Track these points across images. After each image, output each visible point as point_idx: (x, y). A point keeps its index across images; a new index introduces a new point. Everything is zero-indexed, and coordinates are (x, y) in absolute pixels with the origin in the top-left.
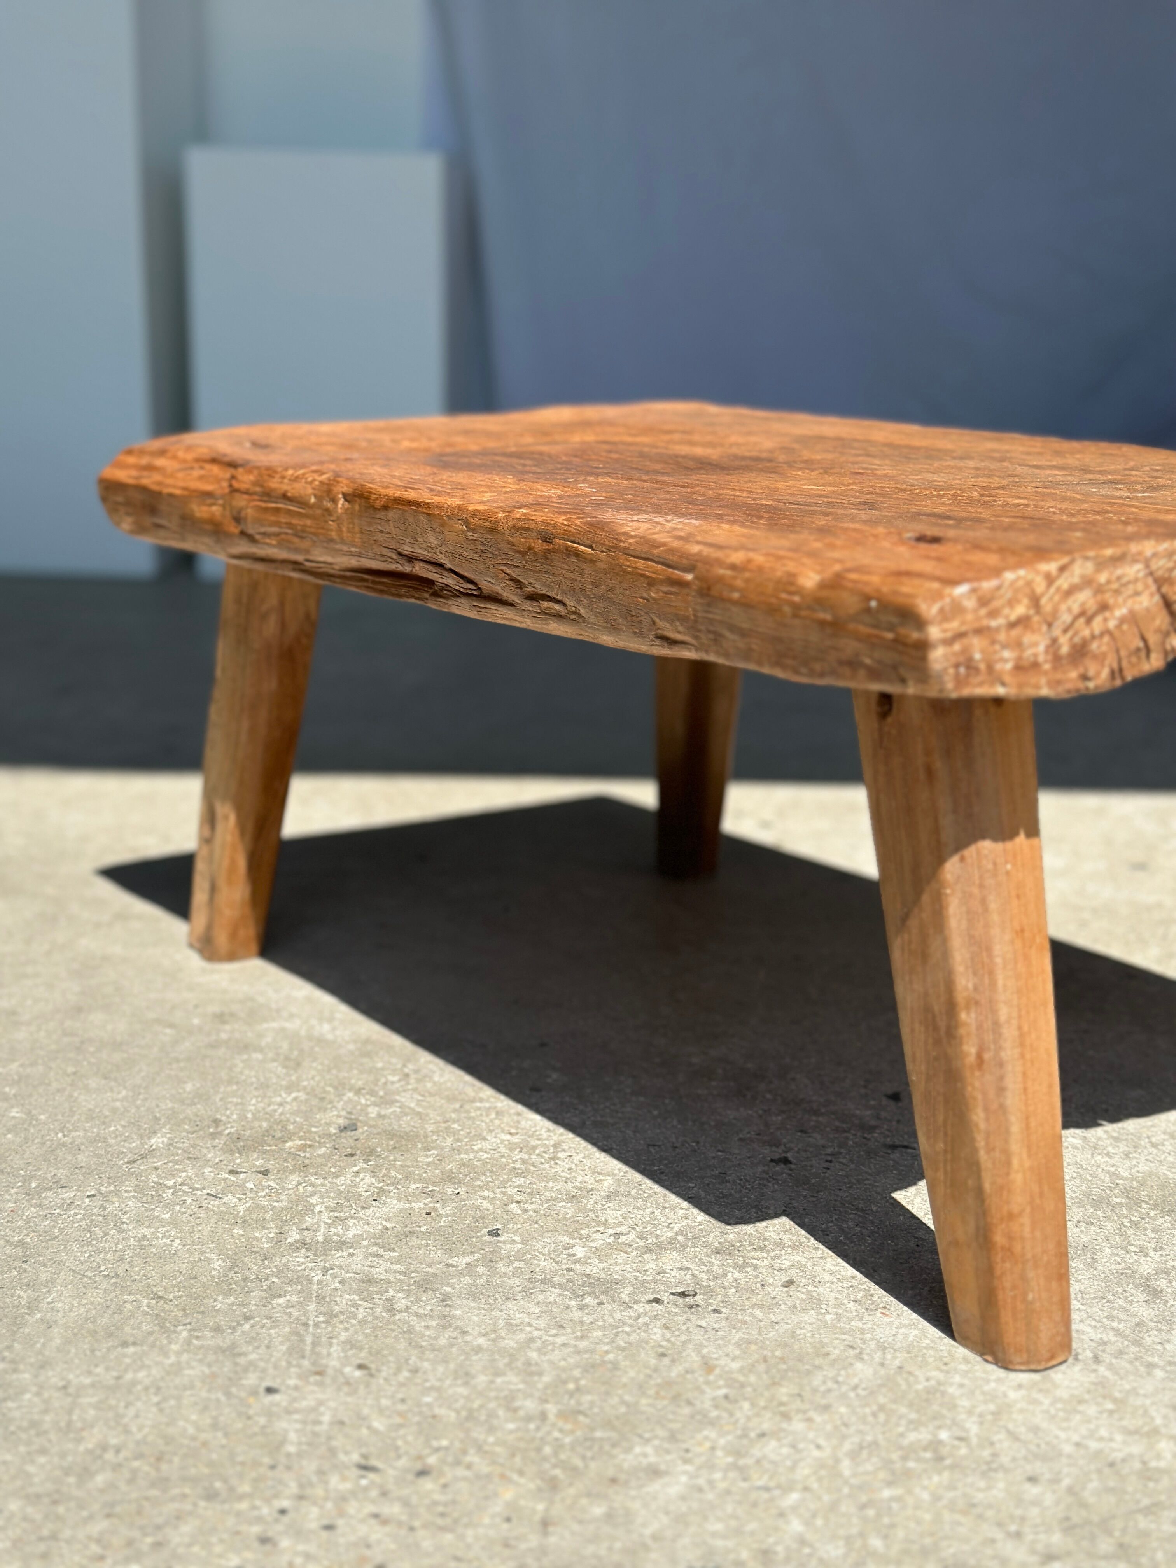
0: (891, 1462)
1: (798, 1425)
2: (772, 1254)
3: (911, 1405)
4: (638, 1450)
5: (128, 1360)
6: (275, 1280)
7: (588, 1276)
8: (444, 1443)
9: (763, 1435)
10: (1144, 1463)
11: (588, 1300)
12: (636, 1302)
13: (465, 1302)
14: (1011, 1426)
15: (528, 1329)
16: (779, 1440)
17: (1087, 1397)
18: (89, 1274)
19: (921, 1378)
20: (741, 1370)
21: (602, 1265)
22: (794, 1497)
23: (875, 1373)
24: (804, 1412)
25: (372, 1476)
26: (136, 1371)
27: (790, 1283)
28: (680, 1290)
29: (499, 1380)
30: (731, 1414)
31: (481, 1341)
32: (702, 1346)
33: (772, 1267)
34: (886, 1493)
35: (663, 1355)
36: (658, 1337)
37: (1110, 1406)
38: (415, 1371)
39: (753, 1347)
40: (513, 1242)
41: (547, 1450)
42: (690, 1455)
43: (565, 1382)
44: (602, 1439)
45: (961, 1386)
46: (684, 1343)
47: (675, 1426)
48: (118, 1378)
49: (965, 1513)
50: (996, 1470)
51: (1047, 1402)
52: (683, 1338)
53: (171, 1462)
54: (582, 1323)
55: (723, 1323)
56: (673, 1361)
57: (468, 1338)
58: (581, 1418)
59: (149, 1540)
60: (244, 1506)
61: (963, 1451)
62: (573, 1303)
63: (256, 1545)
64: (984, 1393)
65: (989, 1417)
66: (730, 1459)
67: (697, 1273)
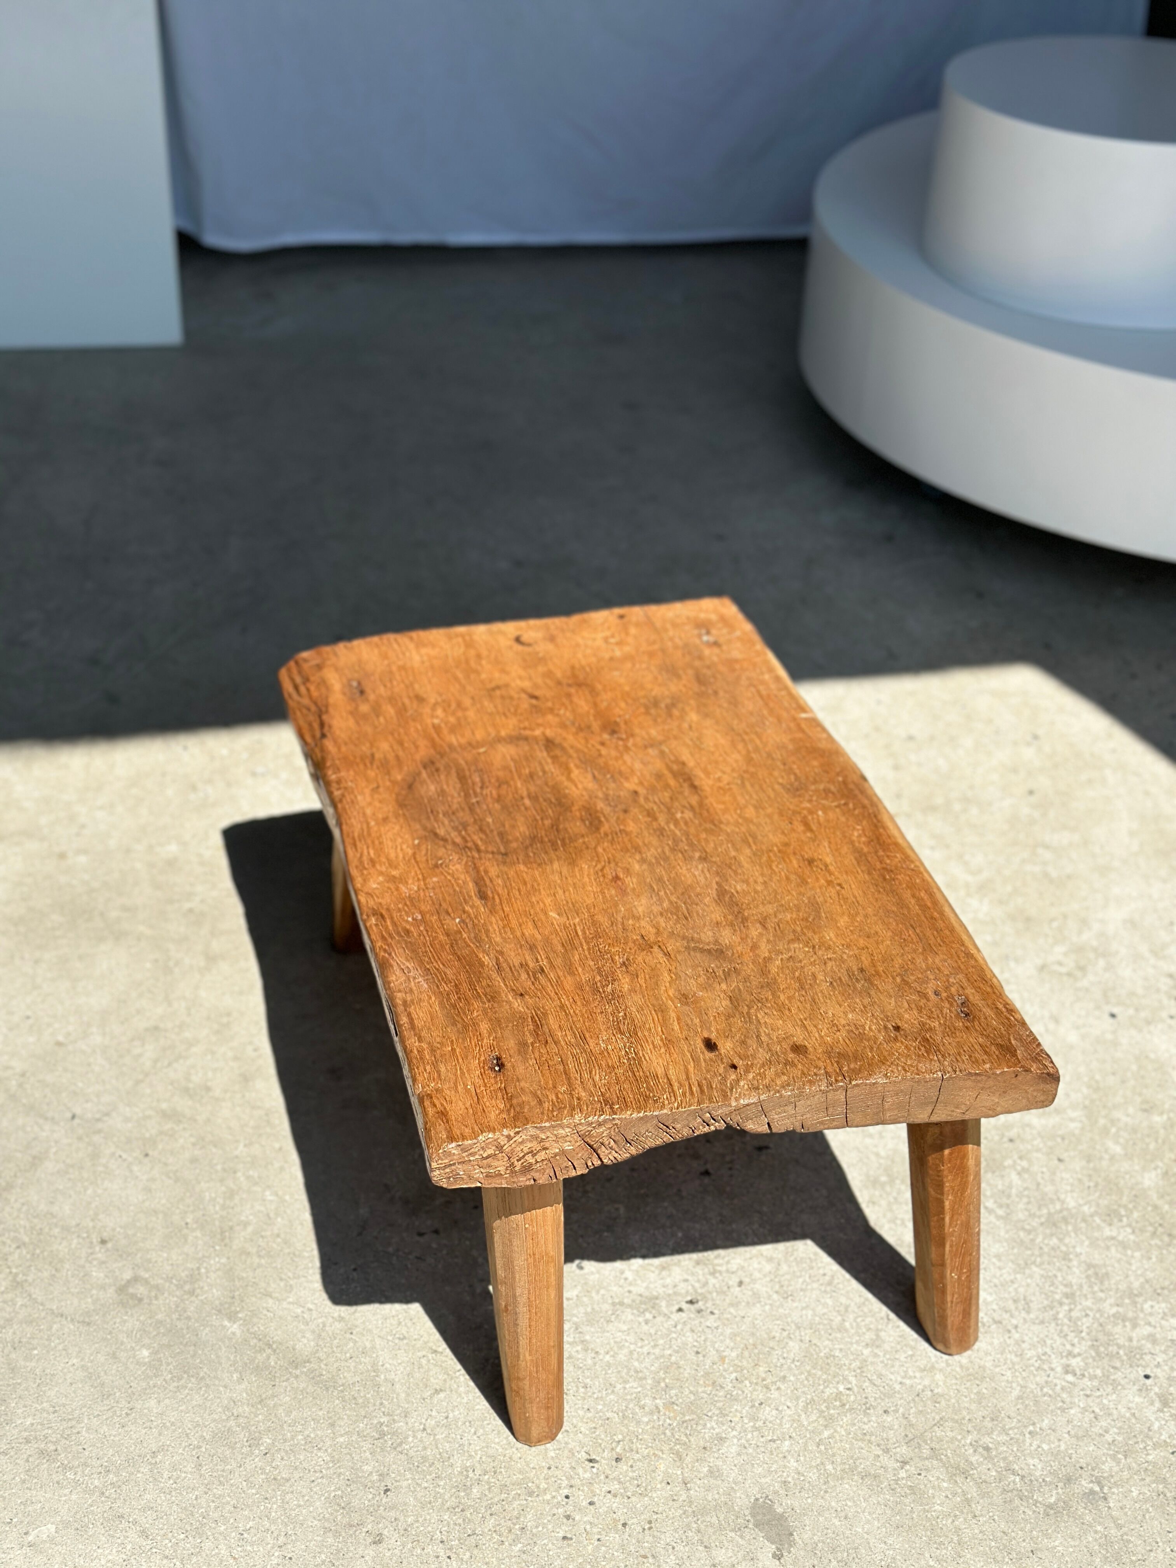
0: (823, 1412)
1: (775, 1394)
2: (726, 1259)
3: (822, 1369)
4: (708, 1425)
5: (445, 1404)
6: (486, 1326)
7: (641, 1295)
8: (620, 1437)
9: (761, 1404)
10: (932, 1391)
11: (648, 1316)
12: (672, 1313)
13: (588, 1328)
14: (869, 1376)
15: (627, 1344)
16: (769, 1406)
17: (899, 1347)
18: (390, 1338)
19: (822, 1348)
20: (738, 1356)
21: (645, 1285)
22: (787, 1443)
23: (800, 1348)
24: (774, 1383)
25: (595, 1465)
26: (453, 1411)
27: (741, 1283)
28: (689, 1298)
29: (627, 1386)
30: (743, 1392)
31: (607, 1358)
32: (714, 1343)
33: (727, 1271)
34: (826, 1434)
35: (698, 1353)
36: (690, 1339)
37: (910, 1353)
38: (586, 1387)
39: (738, 1339)
40: (592, 1273)
41: (668, 1433)
42: (733, 1424)
43: (659, 1382)
44: (690, 1420)
45: (841, 1350)
46: (705, 1341)
47: (720, 1405)
48: (447, 1418)
49: (863, 1440)
50: (869, 1409)
51: (881, 1354)
52: (703, 1338)
53: (501, 1472)
54: (651, 1335)
55: (718, 1323)
56: (704, 1356)
57: (601, 1357)
58: (676, 1407)
59: (517, 1527)
60: (548, 1497)
61: (852, 1398)
62: (641, 1319)
63: (565, 1520)
64: (852, 1354)
65: (858, 1371)
66: (751, 1424)
67: (693, 1283)
